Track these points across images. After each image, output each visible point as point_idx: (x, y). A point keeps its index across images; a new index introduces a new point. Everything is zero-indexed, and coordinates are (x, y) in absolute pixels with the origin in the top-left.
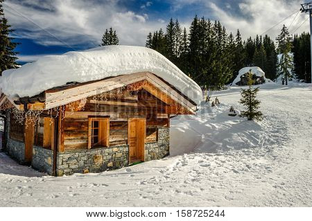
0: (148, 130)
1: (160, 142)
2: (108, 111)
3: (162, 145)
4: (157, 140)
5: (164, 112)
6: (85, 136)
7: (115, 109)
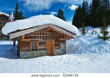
0: (55, 45)
1: (61, 49)
2: (38, 38)
3: (63, 50)
4: (60, 48)
5: (63, 38)
6: (29, 47)
7: (41, 38)
